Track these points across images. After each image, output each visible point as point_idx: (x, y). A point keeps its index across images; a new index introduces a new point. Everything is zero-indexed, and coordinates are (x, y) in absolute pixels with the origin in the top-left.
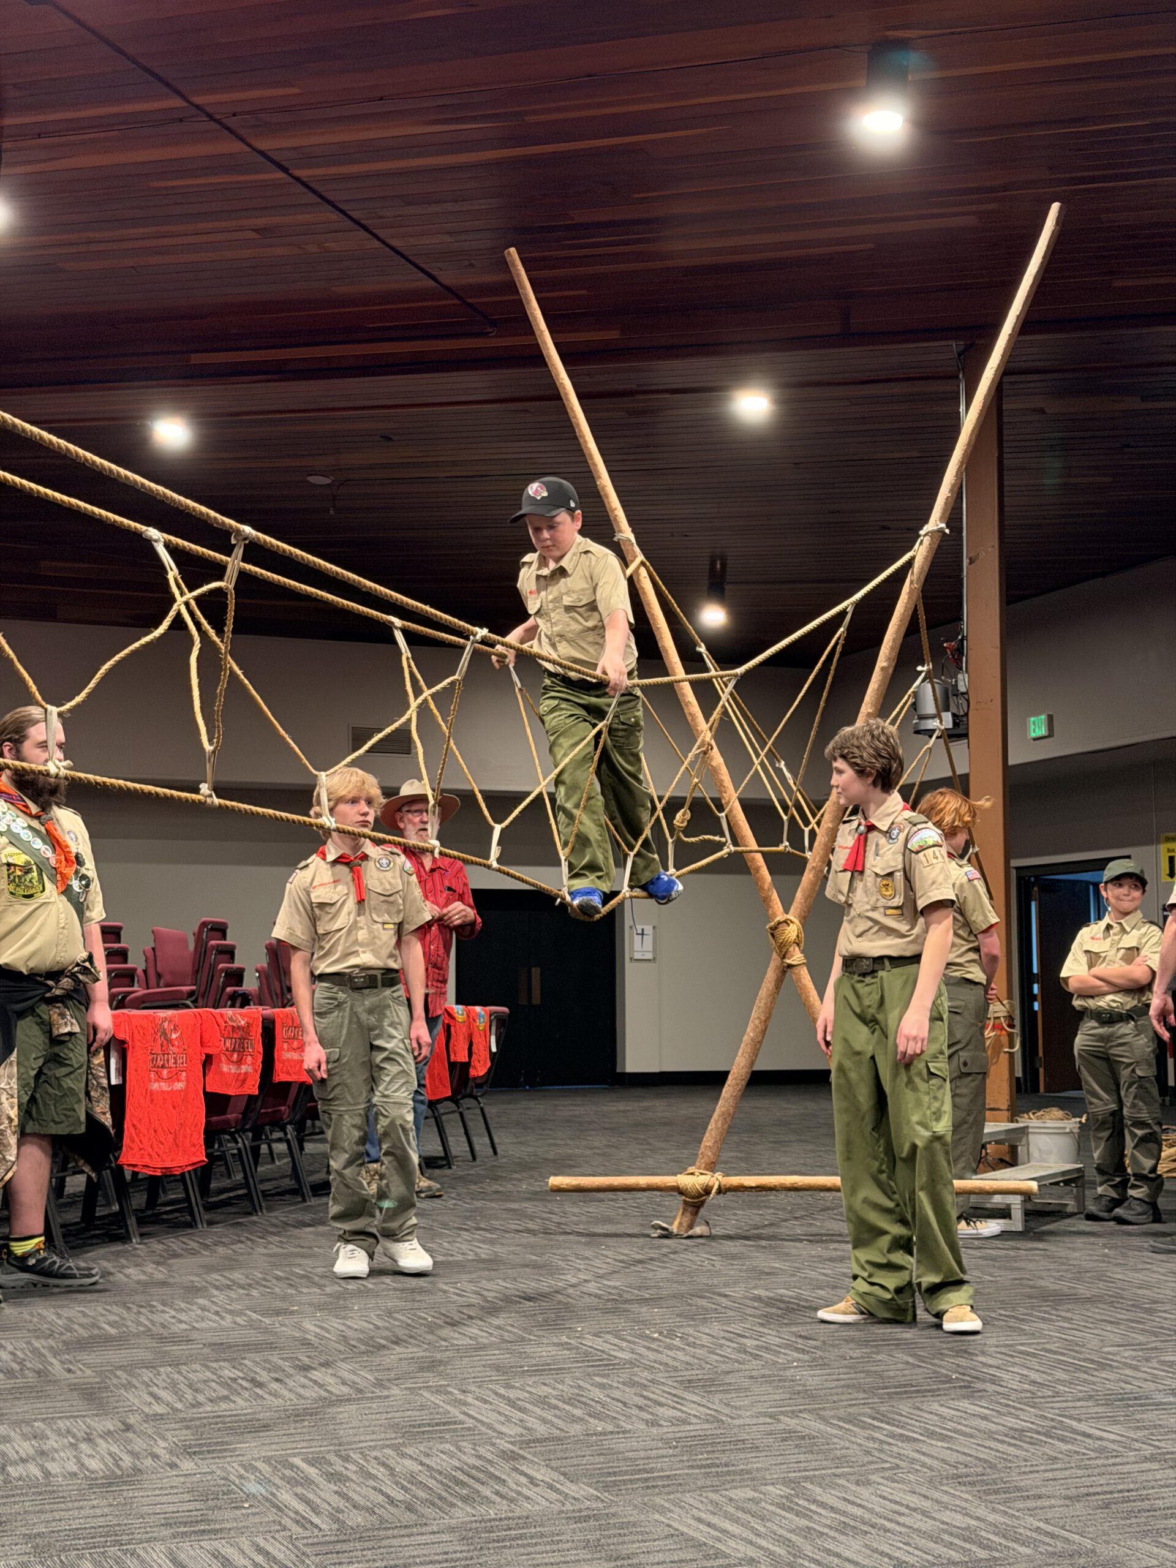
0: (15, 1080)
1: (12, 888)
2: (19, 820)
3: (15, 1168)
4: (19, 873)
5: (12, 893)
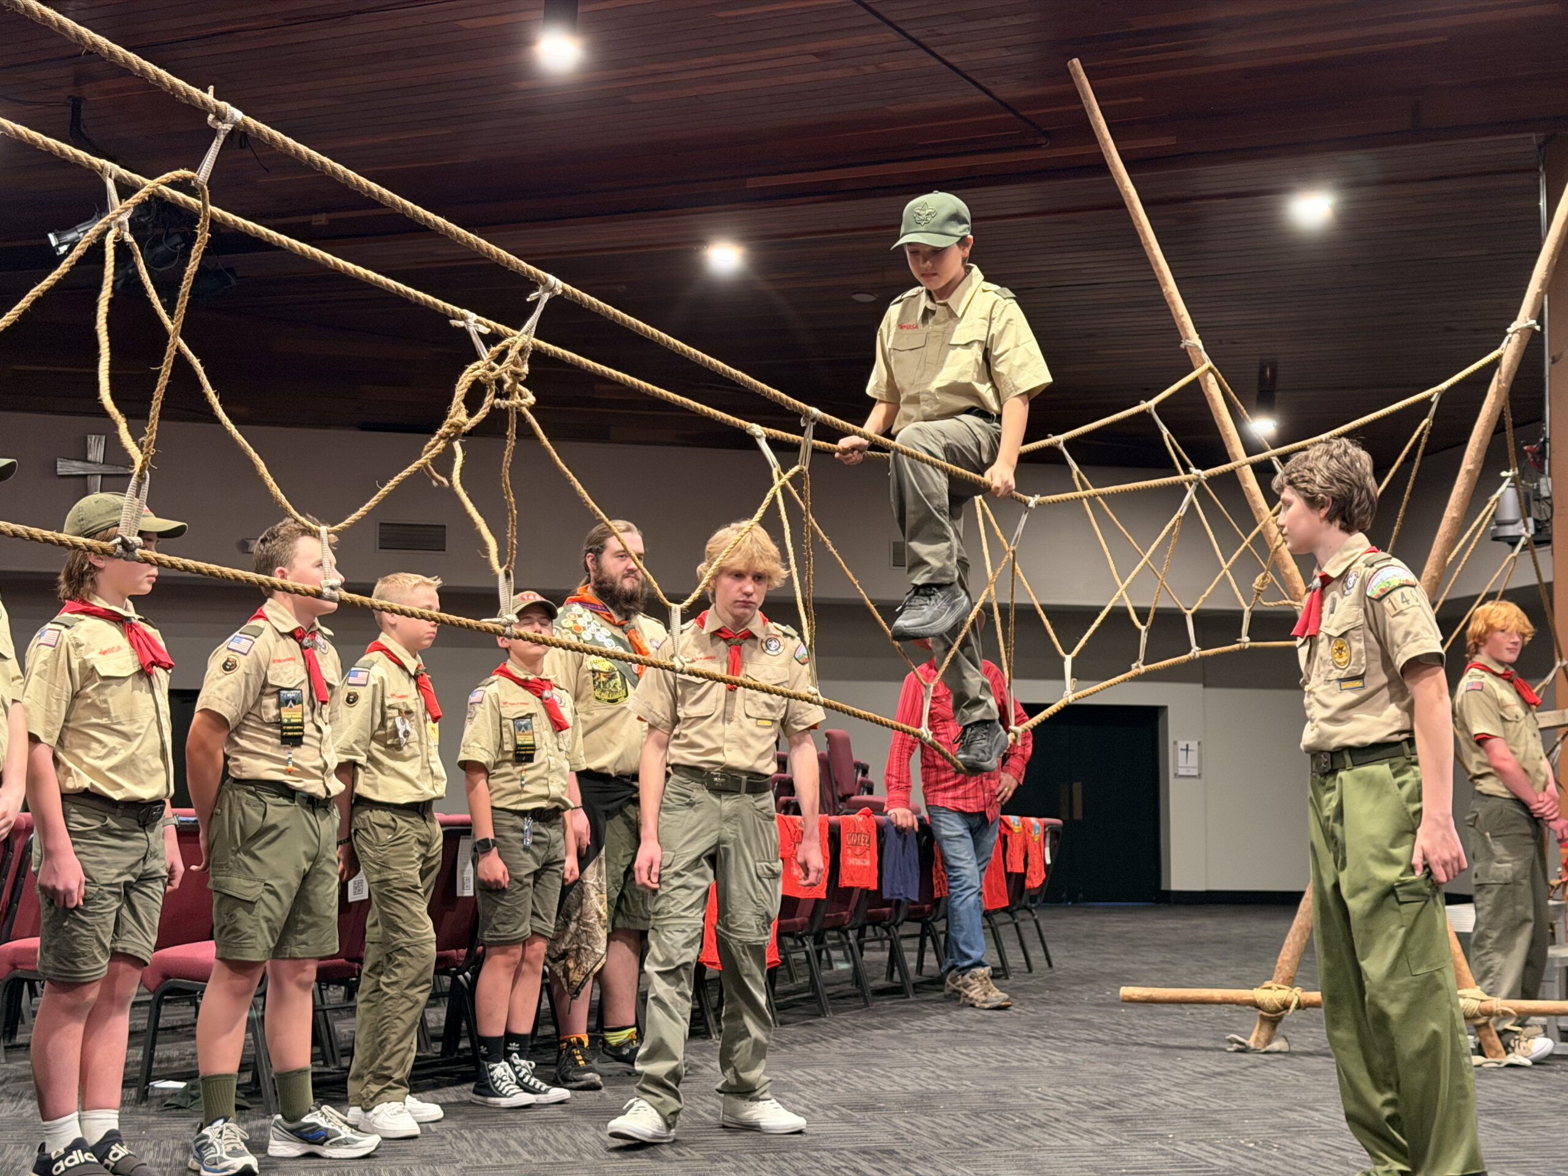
0: (604, 876)
1: (597, 693)
2: (602, 629)
3: (603, 961)
4: (603, 679)
5: (597, 698)
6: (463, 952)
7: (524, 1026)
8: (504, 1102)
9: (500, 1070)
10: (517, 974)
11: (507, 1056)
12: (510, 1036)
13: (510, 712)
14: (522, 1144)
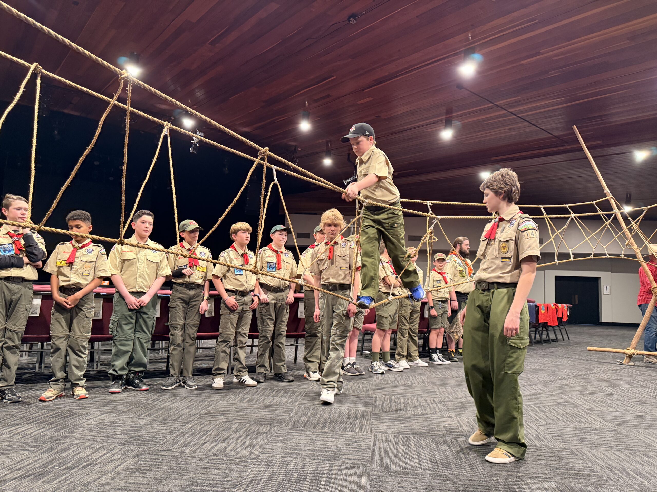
6: (426, 329)
7: (440, 346)
8: (436, 363)
9: (434, 356)
10: (438, 335)
11: (436, 353)
12: (437, 349)
13: (436, 279)
14: (440, 373)
